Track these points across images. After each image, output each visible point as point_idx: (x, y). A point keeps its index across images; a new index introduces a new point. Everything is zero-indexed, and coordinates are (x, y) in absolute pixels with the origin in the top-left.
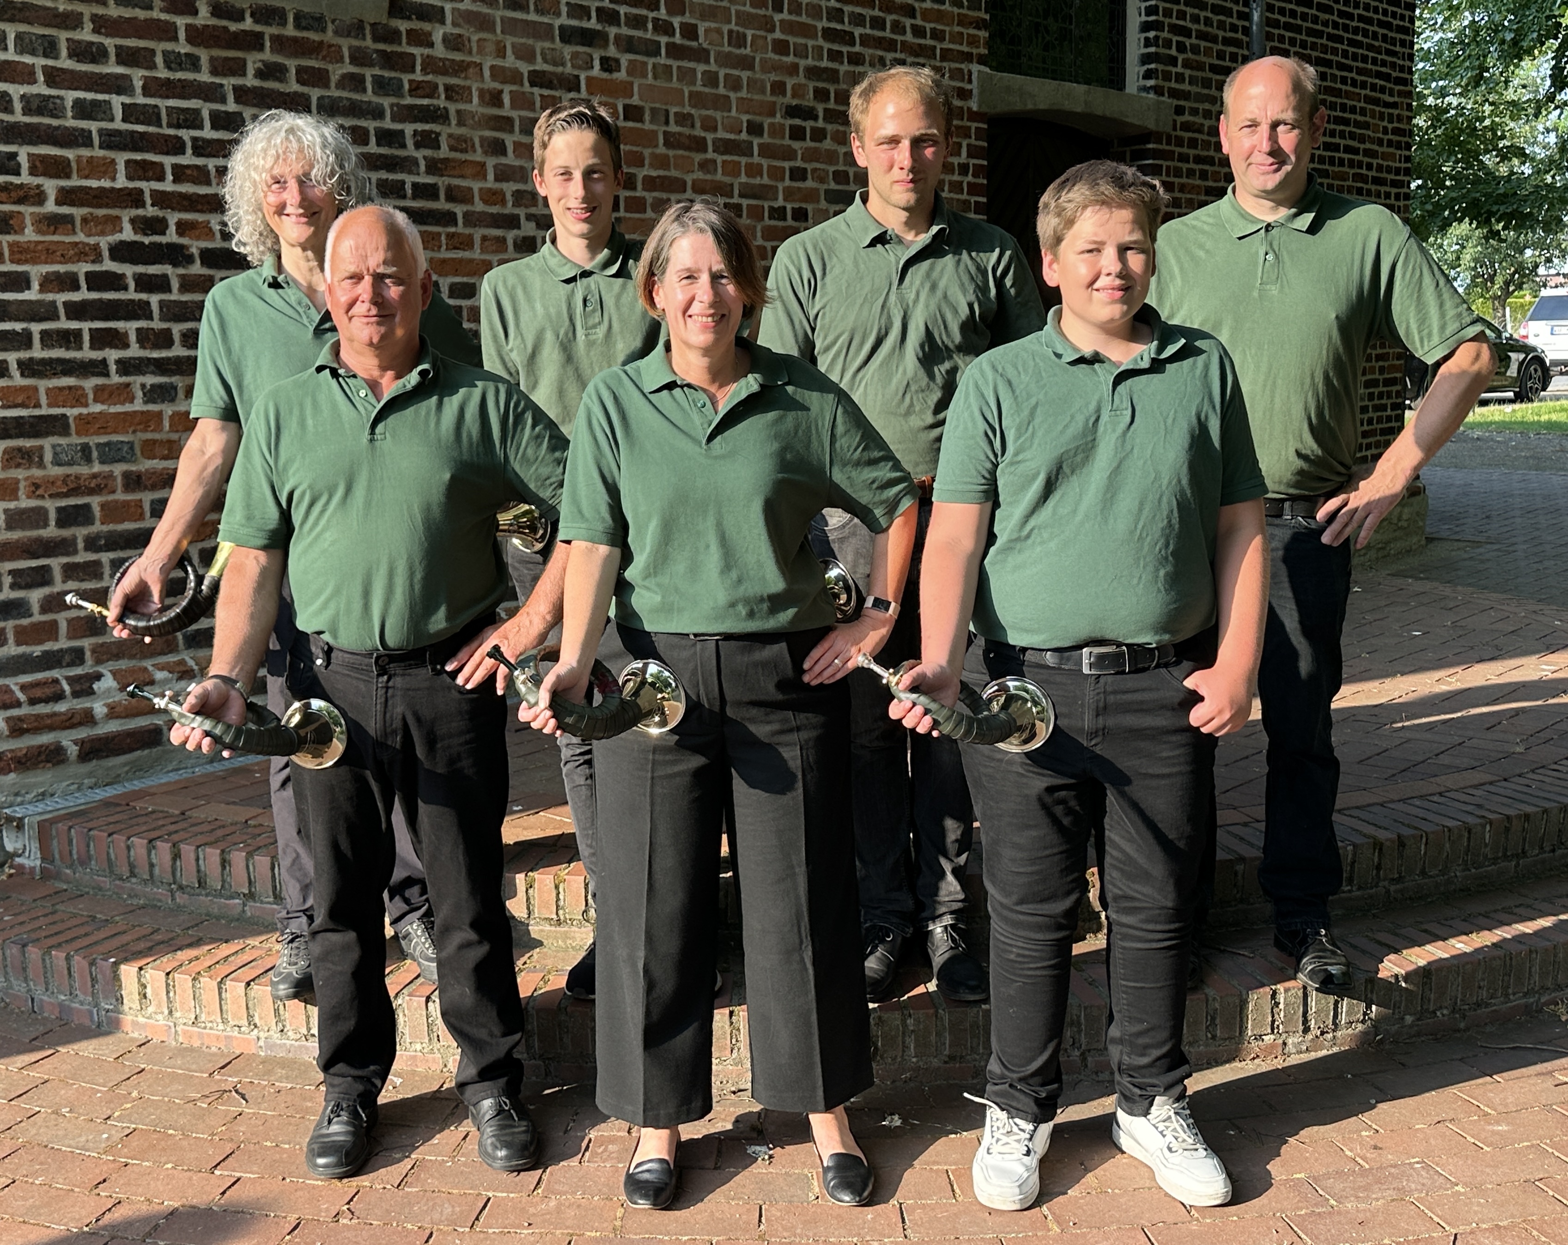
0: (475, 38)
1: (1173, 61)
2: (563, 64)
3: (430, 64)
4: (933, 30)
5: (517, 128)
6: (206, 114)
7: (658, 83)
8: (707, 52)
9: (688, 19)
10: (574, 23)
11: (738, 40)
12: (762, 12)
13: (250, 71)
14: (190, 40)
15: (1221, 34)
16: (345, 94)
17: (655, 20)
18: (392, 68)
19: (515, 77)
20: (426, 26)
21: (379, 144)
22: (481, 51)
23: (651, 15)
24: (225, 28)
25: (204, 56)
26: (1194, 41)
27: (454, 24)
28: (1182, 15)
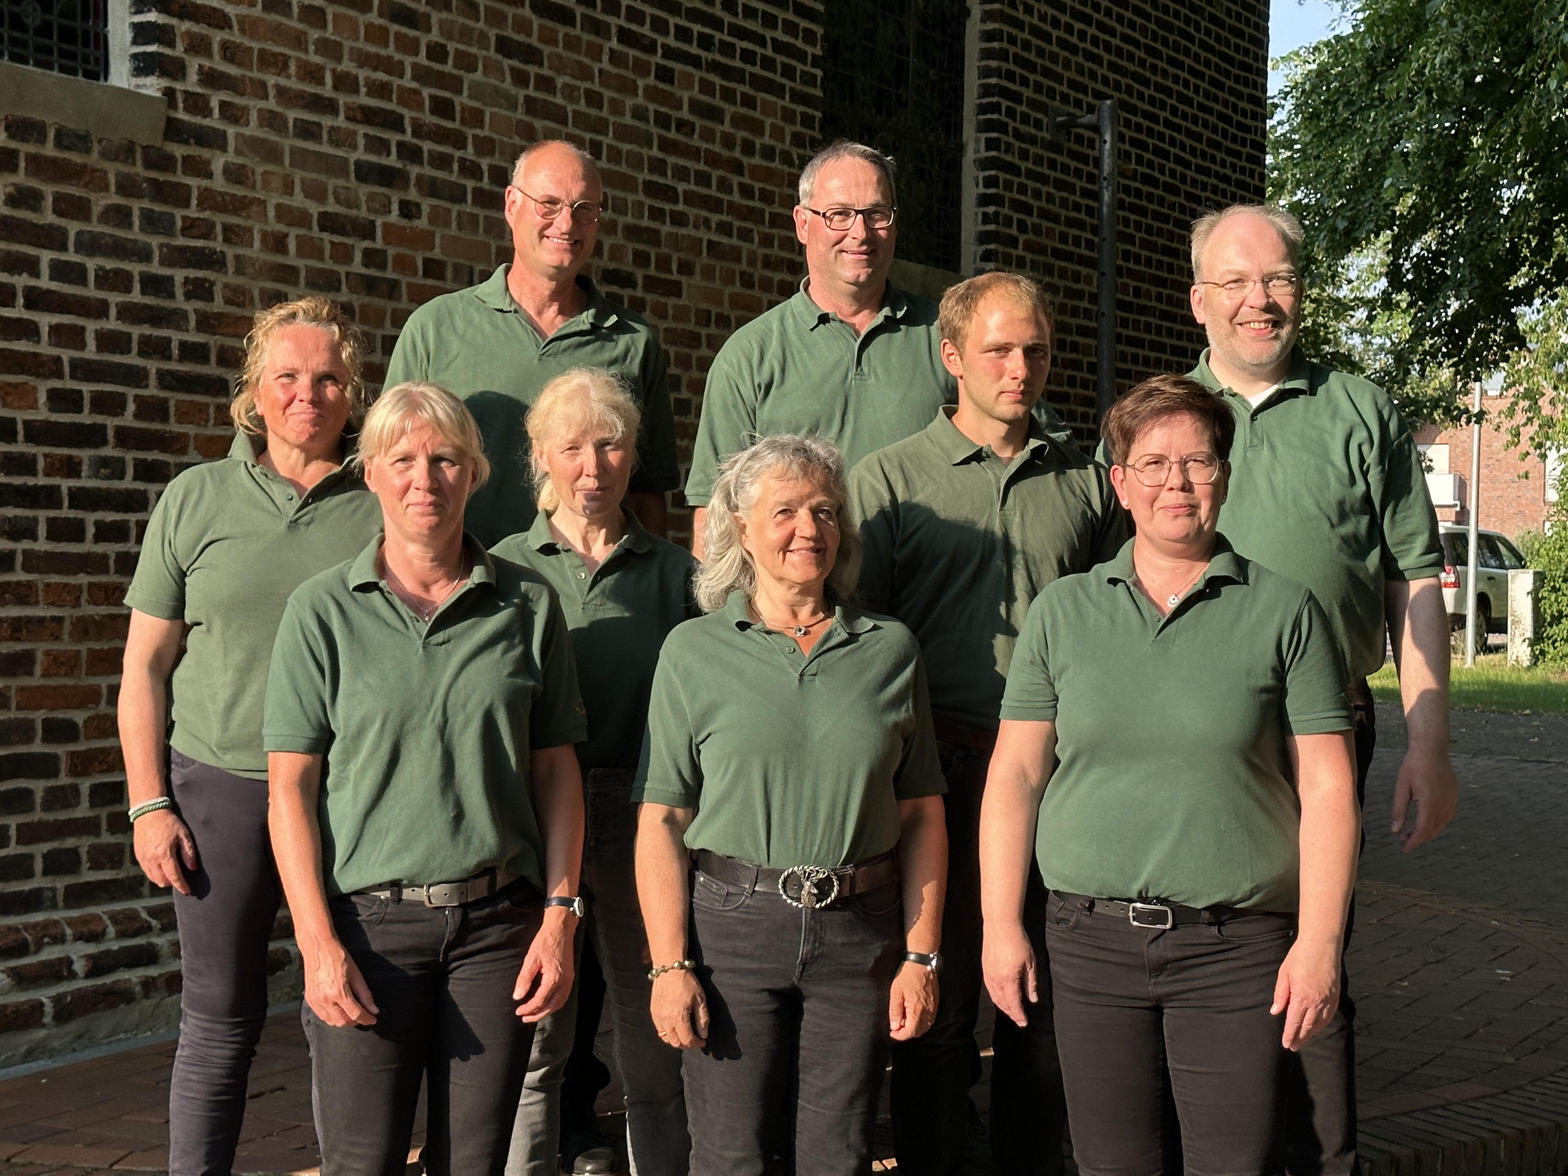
0: (260, 170)
1: (1013, 242)
2: (358, 207)
3: (208, 199)
4: (762, 191)
5: (302, 281)
7: (462, 235)
10: (372, 158)
15: (1063, 213)
16: (107, 230)
17: (462, 161)
18: (164, 201)
19: (301, 219)
20: (205, 153)
21: (143, 292)
22: (265, 186)
23: (458, 154)
26: (1035, 220)
27: (238, 152)
28: (1022, 189)
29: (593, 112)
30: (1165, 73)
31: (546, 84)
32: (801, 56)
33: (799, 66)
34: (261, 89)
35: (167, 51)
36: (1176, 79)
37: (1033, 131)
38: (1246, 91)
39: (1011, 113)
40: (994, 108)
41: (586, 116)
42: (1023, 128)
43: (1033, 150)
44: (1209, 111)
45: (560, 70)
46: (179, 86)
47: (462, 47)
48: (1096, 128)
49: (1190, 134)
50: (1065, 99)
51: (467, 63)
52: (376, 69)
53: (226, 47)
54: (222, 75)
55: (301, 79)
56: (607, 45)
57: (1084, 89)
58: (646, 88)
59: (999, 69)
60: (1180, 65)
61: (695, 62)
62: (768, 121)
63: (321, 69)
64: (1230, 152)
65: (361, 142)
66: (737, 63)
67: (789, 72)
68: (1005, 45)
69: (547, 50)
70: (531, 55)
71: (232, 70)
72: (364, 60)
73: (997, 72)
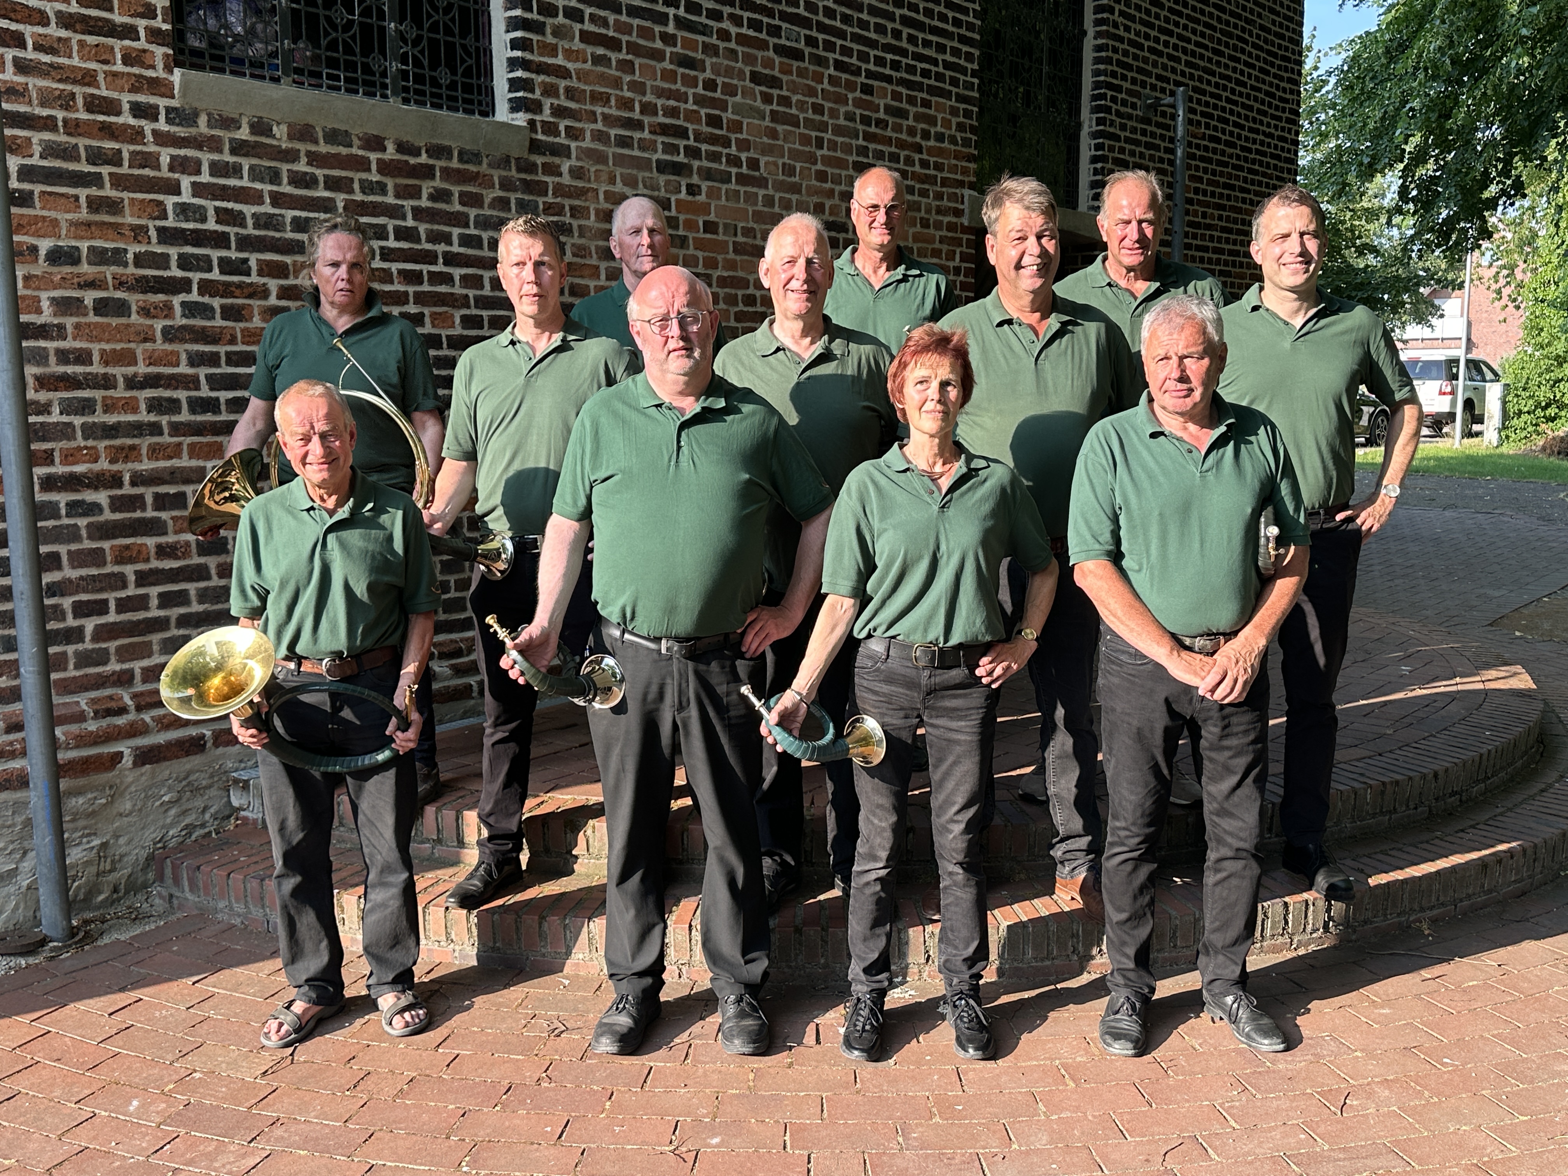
0: (593, 169)
2: (659, 190)
3: (559, 190)
4: (935, 163)
6: (390, 229)
7: (729, 204)
8: (766, 180)
9: (752, 154)
10: (667, 157)
11: (789, 170)
12: (807, 149)
13: (425, 195)
14: (380, 171)
16: (495, 213)
17: (728, 155)
18: (531, 193)
20: (557, 160)
22: (597, 179)
23: (725, 151)
24: (406, 162)
25: (390, 183)
27: (578, 159)
28: (1122, 150)
29: (818, 117)
30: (1226, 66)
31: (785, 101)
32: (964, 71)
33: (962, 77)
34: (592, 117)
35: (530, 96)
36: (1235, 70)
37: (1130, 110)
38: (1286, 75)
39: (1114, 99)
40: (1103, 97)
41: (813, 120)
42: (1123, 109)
43: (1130, 123)
44: (1259, 90)
45: (794, 92)
46: (538, 118)
47: (726, 80)
48: (1173, 106)
49: (1244, 106)
50: (1153, 87)
51: (731, 91)
52: (668, 99)
53: (568, 90)
54: (566, 108)
55: (618, 108)
56: (827, 73)
57: (1167, 80)
58: (854, 99)
59: (1106, 70)
60: (1237, 60)
61: (888, 79)
62: (940, 116)
63: (633, 100)
64: (1274, 117)
65: (660, 147)
66: (918, 78)
67: (954, 82)
68: (1110, 54)
69: (785, 78)
70: (774, 82)
71: (572, 105)
72: (661, 93)
73: (1104, 73)
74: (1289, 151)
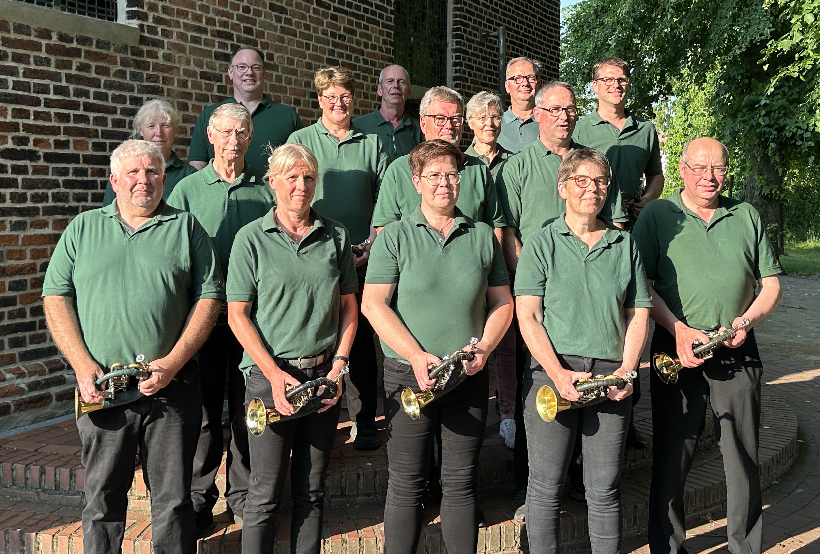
0: (177, 55)
1: (466, 80)
2: (215, 69)
3: (157, 67)
4: (371, 61)
5: (194, 98)
6: (51, 87)
8: (277, 66)
9: (270, 51)
10: (221, 51)
11: (291, 62)
12: (301, 50)
13: (74, 67)
14: (47, 51)
15: (485, 69)
16: (117, 79)
18: (139, 68)
19: (193, 74)
20: (155, 49)
21: (131, 104)
22: (179, 62)
24: (64, 46)
25: (53, 59)
26: (475, 72)
27: (168, 49)
28: (470, 60)
29: (307, 32)
30: (522, 16)
31: (288, 21)
32: (386, 10)
33: (385, 14)
34: (177, 24)
35: (141, 10)
36: (526, 18)
37: (473, 38)
38: (552, 22)
39: (465, 31)
40: (459, 29)
41: (304, 33)
42: (469, 37)
43: (473, 45)
44: (539, 30)
45: (294, 16)
46: (145, 23)
47: (256, 7)
48: (497, 37)
49: (531, 38)
50: (485, 26)
51: (258, 13)
52: (222, 16)
53: (164, 8)
54: (162, 19)
55: (193, 20)
56: (312, 6)
57: (492, 22)
58: (327, 23)
60: (527, 13)
61: (346, 12)
62: (373, 35)
63: (202, 16)
64: (547, 46)
65: (217, 44)
66: (362, 13)
67: (381, 16)
68: (463, 6)
69: (289, 8)
70: (283, 10)
71: (166, 17)
72: (218, 13)
73: (460, 16)
74: (555, 65)
